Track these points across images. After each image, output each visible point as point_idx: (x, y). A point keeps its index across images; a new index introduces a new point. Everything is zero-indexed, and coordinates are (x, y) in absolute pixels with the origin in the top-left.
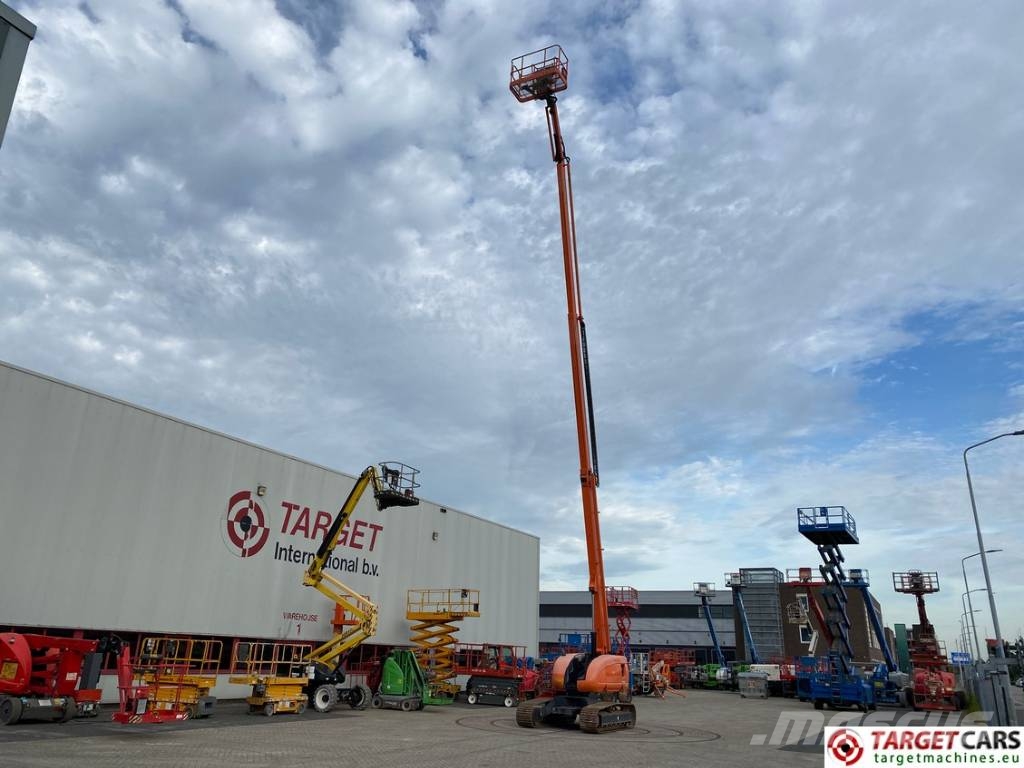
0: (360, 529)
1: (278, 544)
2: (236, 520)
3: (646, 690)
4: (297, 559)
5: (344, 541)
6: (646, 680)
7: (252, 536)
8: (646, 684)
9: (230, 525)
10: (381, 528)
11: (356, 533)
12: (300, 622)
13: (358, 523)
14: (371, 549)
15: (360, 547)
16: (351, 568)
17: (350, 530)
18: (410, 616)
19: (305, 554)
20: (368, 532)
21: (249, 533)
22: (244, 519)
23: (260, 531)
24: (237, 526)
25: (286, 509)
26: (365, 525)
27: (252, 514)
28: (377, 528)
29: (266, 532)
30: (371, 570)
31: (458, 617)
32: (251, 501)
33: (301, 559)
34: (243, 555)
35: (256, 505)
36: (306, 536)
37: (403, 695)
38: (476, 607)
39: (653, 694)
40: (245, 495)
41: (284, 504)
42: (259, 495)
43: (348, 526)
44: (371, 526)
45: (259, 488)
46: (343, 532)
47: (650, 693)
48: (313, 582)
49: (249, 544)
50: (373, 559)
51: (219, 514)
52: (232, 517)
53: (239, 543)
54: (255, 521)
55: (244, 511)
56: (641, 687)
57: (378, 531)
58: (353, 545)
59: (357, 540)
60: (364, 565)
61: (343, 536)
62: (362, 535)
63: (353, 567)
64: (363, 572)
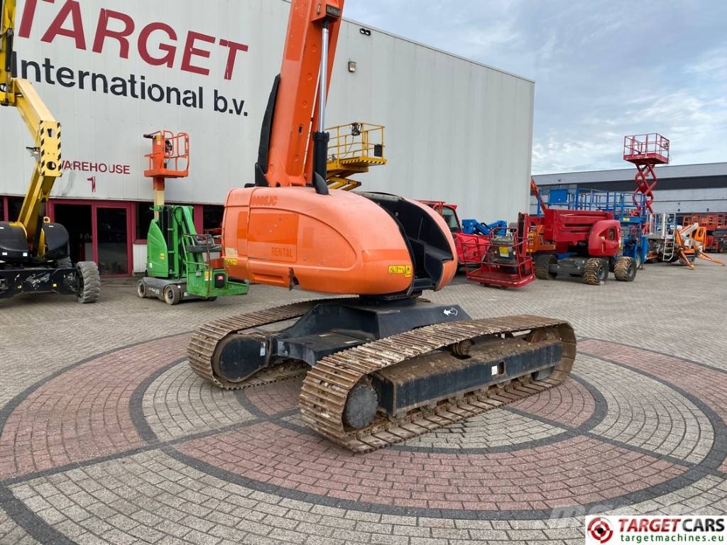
0: (199, 44)
1: (15, 55)
3: (666, 257)
5: (169, 60)
6: (669, 245)
8: (670, 251)
10: (245, 48)
11: (192, 51)
12: (93, 173)
13: (193, 36)
14: (228, 74)
15: (205, 72)
16: (190, 102)
17: (180, 46)
19: (82, 75)
20: (219, 55)
26: (210, 39)
28: (234, 47)
30: (231, 106)
36: (81, 46)
37: (170, 277)
38: (379, 150)
39: (678, 262)
43: (173, 36)
44: (223, 42)
46: (163, 47)
47: (674, 259)
50: (230, 91)
56: (660, 254)
57: (239, 53)
58: (186, 66)
59: (195, 61)
60: (217, 98)
61: (165, 53)
62: (206, 54)
63: (195, 100)
64: (216, 108)
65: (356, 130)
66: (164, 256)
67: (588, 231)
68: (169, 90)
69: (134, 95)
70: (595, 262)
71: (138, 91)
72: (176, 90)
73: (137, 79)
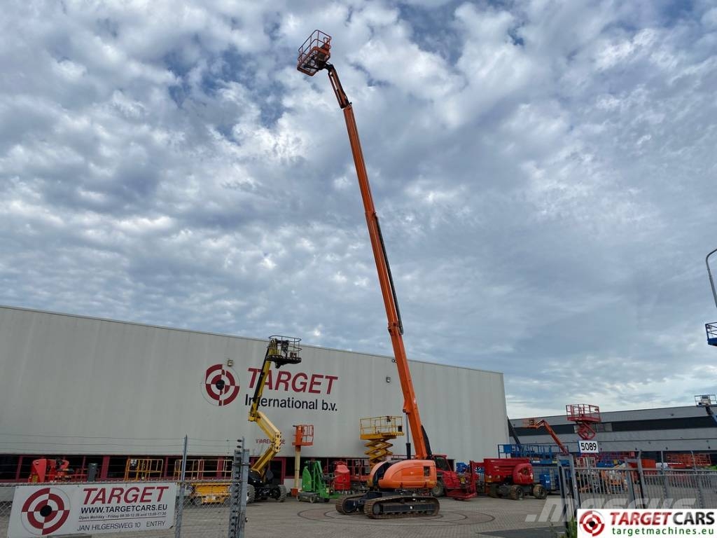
0: (316, 380)
1: (247, 396)
2: (212, 383)
4: (264, 404)
5: (304, 389)
7: (226, 392)
9: (208, 387)
10: (336, 378)
11: (313, 383)
13: (314, 376)
14: (329, 392)
15: (319, 392)
16: (311, 407)
17: (309, 382)
18: (363, 437)
19: (270, 400)
20: (325, 382)
21: (223, 390)
22: (219, 382)
23: (232, 389)
24: (214, 388)
25: (252, 373)
26: (322, 377)
27: (224, 378)
28: (331, 378)
29: (237, 389)
30: (329, 407)
31: (393, 437)
32: (223, 371)
33: (268, 403)
34: (220, 404)
35: (227, 372)
36: (271, 388)
37: (312, 491)
38: (400, 428)
40: (219, 367)
41: (250, 370)
42: (230, 366)
43: (306, 378)
44: (327, 377)
45: (229, 361)
46: (302, 383)
48: (253, 419)
49: (223, 397)
50: (330, 400)
51: (199, 381)
52: (209, 381)
53: (216, 397)
54: (227, 382)
55: (219, 377)
57: (334, 380)
58: (311, 391)
59: (315, 388)
60: (323, 403)
61: (302, 386)
62: (319, 384)
63: (313, 406)
64: (323, 409)
65: (389, 419)
66: (310, 482)
67: (513, 470)
68: (303, 402)
69: (289, 407)
70: (515, 487)
71: (291, 405)
72: (306, 402)
73: (291, 399)
